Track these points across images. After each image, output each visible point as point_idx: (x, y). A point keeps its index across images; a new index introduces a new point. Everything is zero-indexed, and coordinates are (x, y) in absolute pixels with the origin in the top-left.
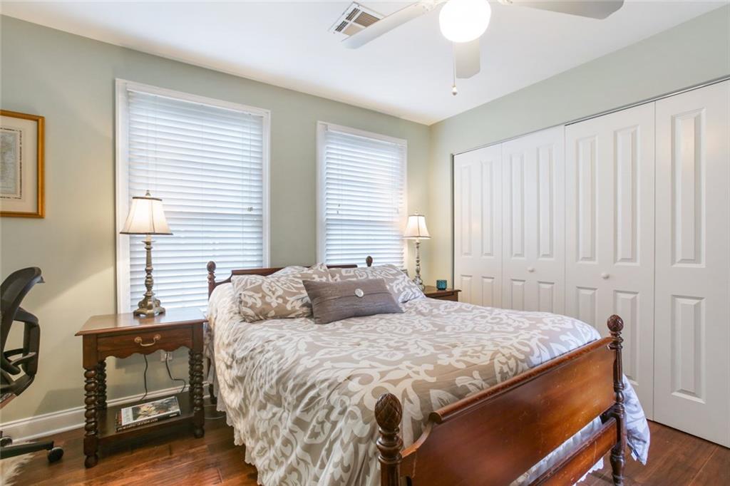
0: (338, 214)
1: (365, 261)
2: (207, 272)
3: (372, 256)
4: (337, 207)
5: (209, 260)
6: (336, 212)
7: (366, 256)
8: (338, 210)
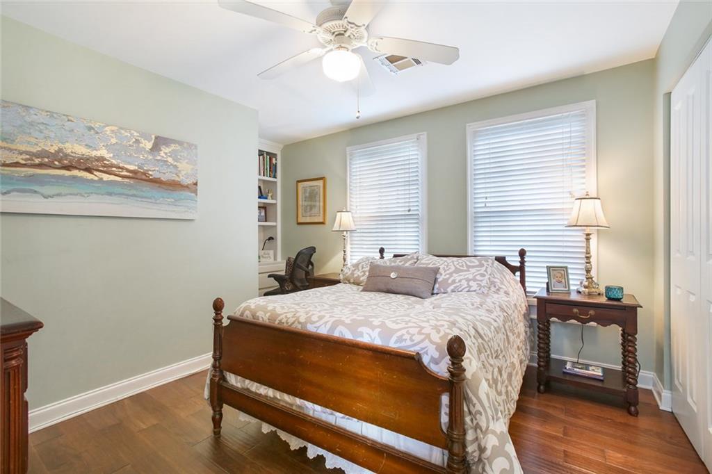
0: (485, 206)
1: (518, 254)
2: (379, 254)
3: (526, 249)
4: (484, 200)
5: (380, 247)
6: (484, 205)
7: (519, 249)
8: (485, 203)
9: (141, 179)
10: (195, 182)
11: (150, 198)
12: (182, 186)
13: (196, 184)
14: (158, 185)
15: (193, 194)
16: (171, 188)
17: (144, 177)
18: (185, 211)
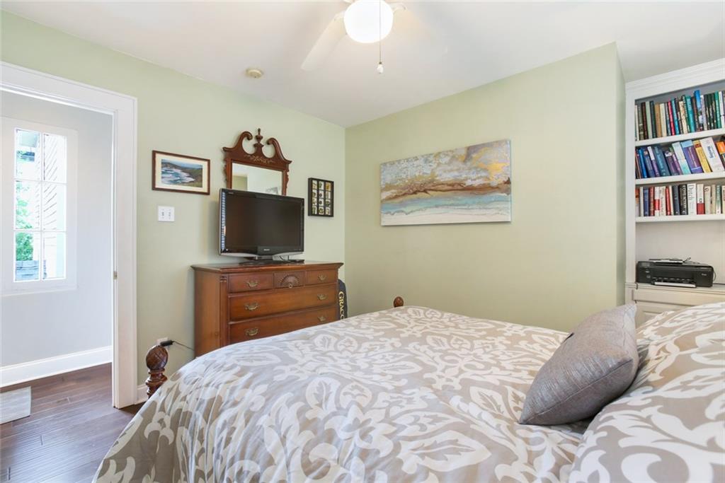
9: (457, 190)
10: (506, 180)
11: (464, 205)
12: (493, 188)
13: (508, 182)
14: (470, 192)
15: (505, 194)
16: (482, 192)
17: (459, 187)
18: (496, 214)
